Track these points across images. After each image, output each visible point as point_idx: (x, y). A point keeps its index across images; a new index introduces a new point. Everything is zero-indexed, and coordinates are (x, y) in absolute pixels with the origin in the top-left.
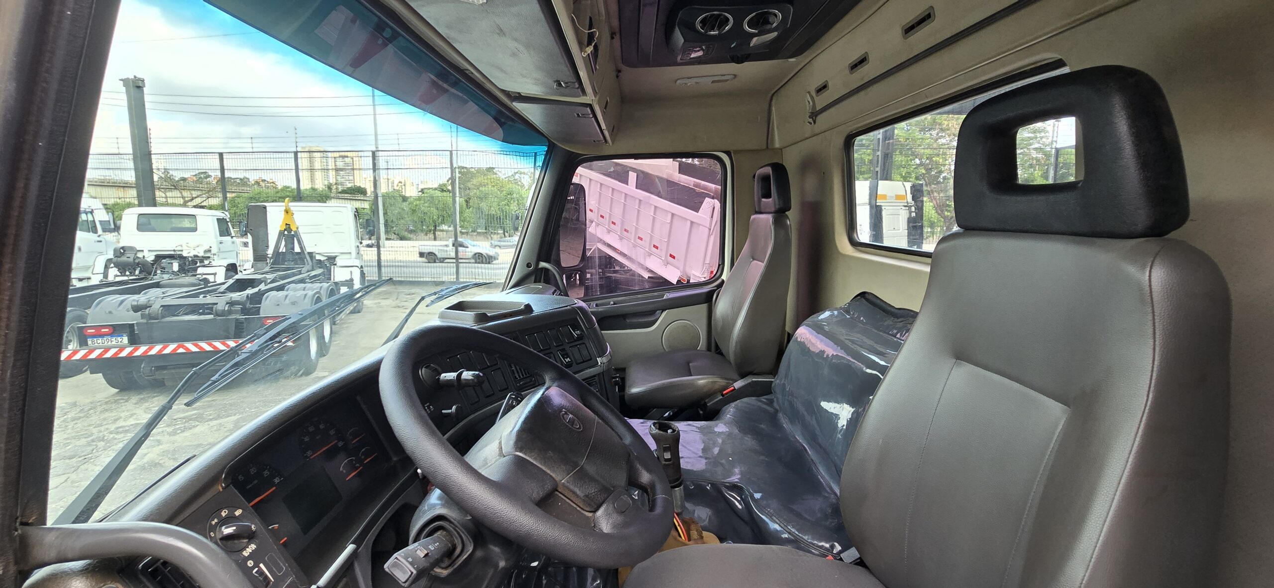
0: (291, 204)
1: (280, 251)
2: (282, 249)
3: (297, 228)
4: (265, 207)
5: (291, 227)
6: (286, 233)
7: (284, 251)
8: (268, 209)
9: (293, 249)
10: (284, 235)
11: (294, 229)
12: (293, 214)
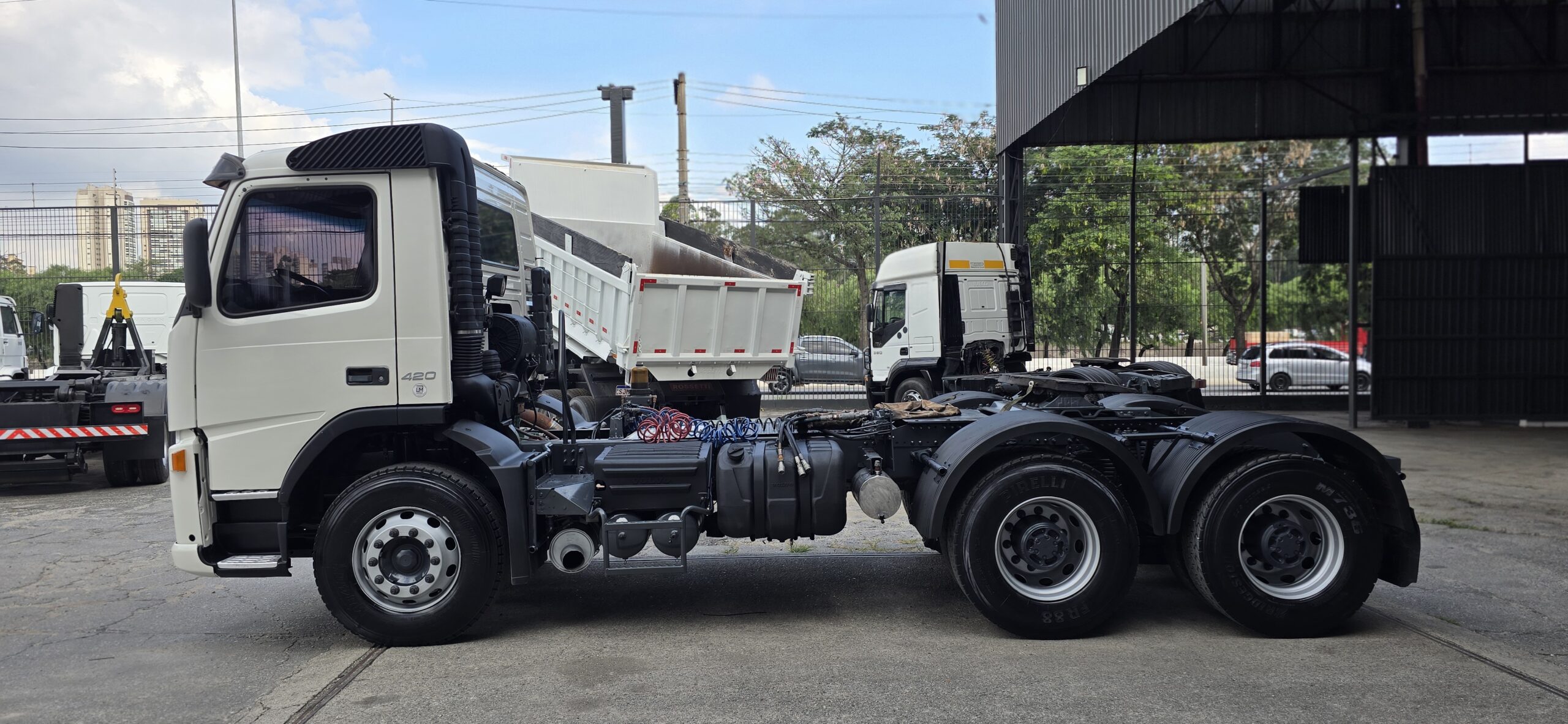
0: (122, 284)
1: (105, 347)
2: (108, 345)
3: (131, 316)
4: (80, 288)
5: (123, 314)
6: (114, 321)
7: (111, 348)
8: (84, 290)
9: (124, 343)
10: (112, 325)
11: (127, 316)
12: (125, 295)
